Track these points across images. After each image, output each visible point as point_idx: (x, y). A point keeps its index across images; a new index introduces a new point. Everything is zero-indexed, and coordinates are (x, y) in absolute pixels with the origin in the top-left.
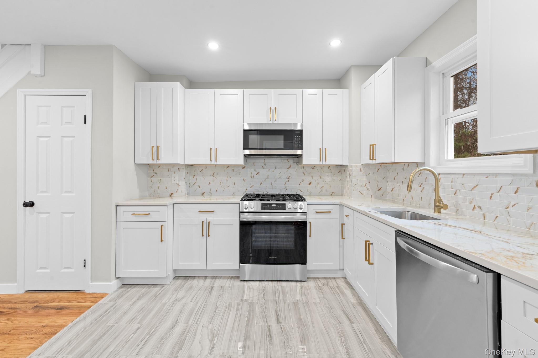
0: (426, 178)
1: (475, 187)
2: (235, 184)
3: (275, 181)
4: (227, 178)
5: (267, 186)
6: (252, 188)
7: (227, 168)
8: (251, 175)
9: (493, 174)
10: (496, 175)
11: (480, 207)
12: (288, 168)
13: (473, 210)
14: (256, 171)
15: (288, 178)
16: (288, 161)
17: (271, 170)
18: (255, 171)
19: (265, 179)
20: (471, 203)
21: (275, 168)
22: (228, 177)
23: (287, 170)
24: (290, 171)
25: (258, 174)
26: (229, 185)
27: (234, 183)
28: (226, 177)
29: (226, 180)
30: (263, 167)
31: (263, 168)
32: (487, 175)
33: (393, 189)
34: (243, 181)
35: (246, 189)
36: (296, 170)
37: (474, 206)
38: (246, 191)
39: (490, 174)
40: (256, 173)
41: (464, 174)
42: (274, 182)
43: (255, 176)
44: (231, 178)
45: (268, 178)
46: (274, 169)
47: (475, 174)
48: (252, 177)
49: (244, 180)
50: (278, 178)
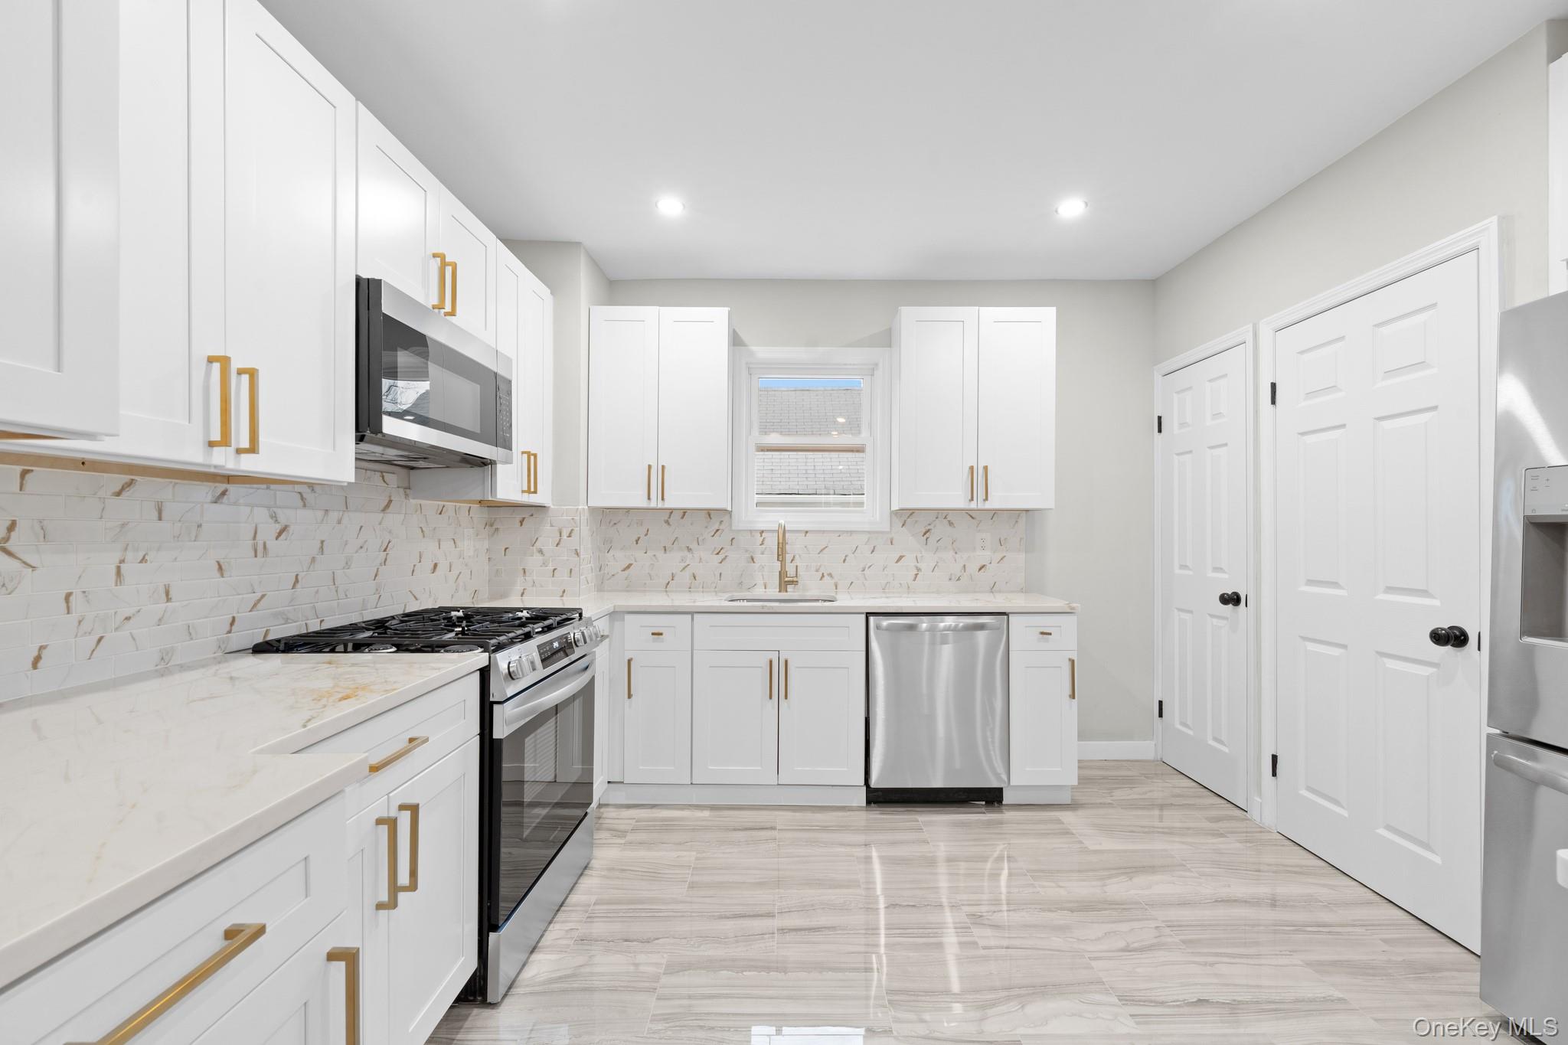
0: (733, 539)
1: (824, 549)
2: (169, 600)
3: (347, 565)
4: (122, 561)
5: (317, 592)
6: (259, 606)
7: (118, 494)
8: (254, 538)
9: (847, 532)
10: (851, 532)
11: (830, 575)
12: (384, 510)
13: (821, 579)
14: (274, 518)
15: (385, 550)
16: (383, 477)
17: (334, 516)
18: (272, 517)
19: (313, 559)
20: (817, 571)
21: (345, 509)
22: (129, 556)
23: (382, 515)
24: (392, 519)
25: (283, 536)
26: (128, 612)
27: (167, 593)
28: (111, 560)
29: (114, 571)
30: (302, 498)
31: (305, 506)
32: (840, 533)
33: (630, 565)
34: (217, 574)
35: (234, 618)
36: (402, 516)
37: (823, 574)
38: (229, 632)
39: (844, 532)
40: (278, 527)
41: (807, 532)
42: (344, 568)
43: (272, 544)
44: (143, 560)
45: (322, 554)
46: (344, 511)
47: (824, 532)
48: (259, 550)
49: (220, 568)
50: (357, 552)
